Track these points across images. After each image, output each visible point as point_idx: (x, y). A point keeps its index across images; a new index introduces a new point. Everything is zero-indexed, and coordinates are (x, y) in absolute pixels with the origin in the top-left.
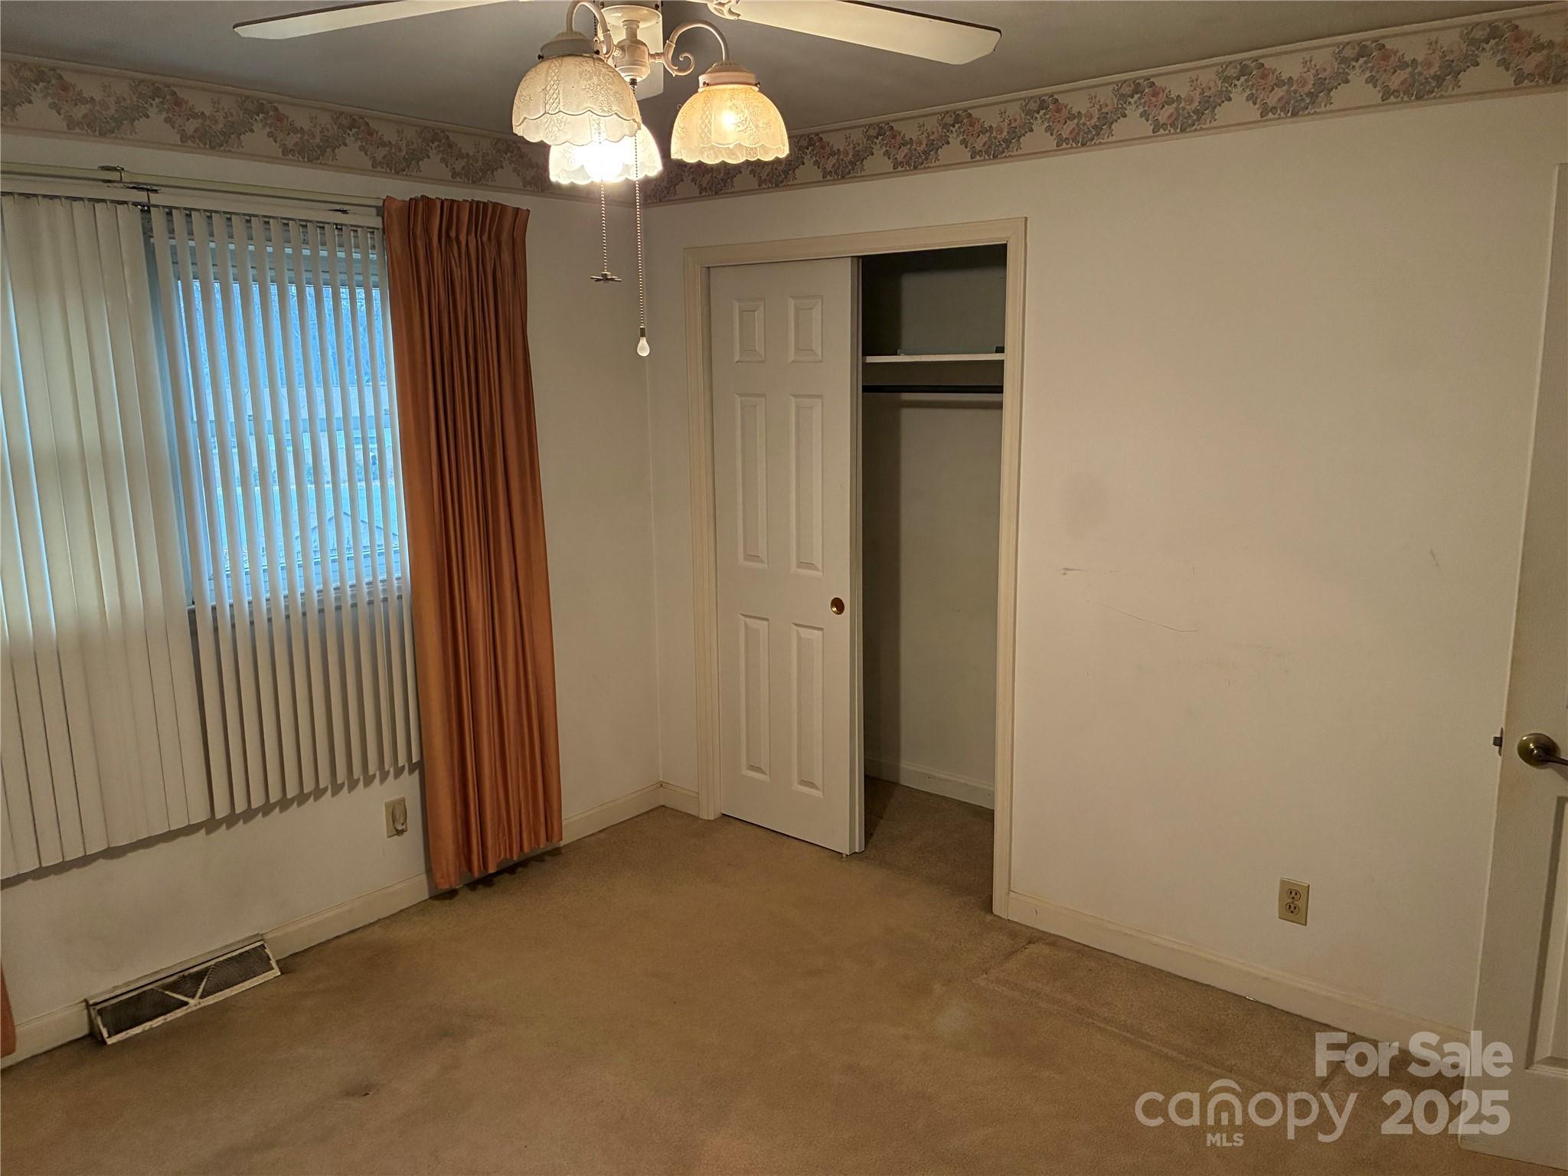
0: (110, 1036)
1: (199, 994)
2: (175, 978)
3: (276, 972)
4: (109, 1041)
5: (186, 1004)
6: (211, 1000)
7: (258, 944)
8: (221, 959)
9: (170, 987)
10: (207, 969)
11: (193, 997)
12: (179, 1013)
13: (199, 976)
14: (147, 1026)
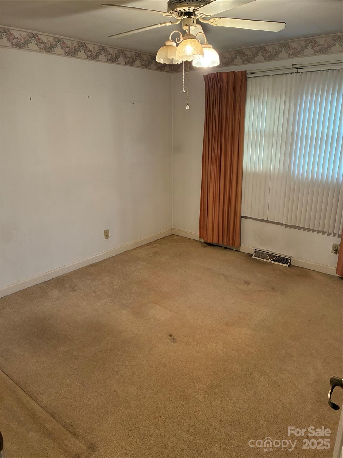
0: (254, 256)
1: (272, 260)
2: (271, 254)
3: (287, 266)
4: (253, 257)
5: (269, 260)
6: (273, 262)
7: (289, 258)
8: (280, 256)
9: (269, 255)
10: (277, 256)
11: (271, 259)
12: (266, 260)
13: (275, 256)
14: (260, 259)
